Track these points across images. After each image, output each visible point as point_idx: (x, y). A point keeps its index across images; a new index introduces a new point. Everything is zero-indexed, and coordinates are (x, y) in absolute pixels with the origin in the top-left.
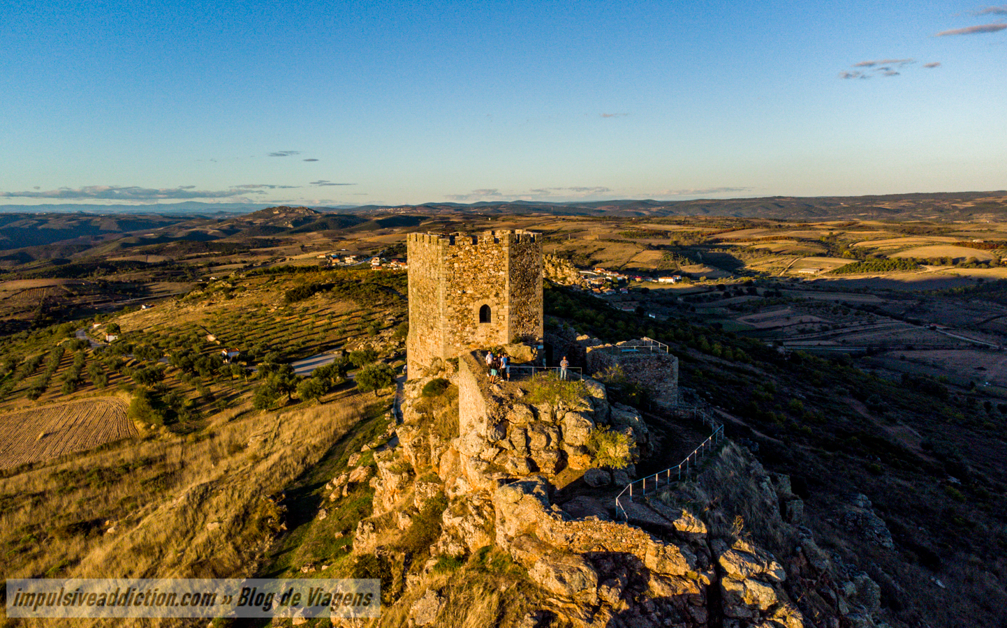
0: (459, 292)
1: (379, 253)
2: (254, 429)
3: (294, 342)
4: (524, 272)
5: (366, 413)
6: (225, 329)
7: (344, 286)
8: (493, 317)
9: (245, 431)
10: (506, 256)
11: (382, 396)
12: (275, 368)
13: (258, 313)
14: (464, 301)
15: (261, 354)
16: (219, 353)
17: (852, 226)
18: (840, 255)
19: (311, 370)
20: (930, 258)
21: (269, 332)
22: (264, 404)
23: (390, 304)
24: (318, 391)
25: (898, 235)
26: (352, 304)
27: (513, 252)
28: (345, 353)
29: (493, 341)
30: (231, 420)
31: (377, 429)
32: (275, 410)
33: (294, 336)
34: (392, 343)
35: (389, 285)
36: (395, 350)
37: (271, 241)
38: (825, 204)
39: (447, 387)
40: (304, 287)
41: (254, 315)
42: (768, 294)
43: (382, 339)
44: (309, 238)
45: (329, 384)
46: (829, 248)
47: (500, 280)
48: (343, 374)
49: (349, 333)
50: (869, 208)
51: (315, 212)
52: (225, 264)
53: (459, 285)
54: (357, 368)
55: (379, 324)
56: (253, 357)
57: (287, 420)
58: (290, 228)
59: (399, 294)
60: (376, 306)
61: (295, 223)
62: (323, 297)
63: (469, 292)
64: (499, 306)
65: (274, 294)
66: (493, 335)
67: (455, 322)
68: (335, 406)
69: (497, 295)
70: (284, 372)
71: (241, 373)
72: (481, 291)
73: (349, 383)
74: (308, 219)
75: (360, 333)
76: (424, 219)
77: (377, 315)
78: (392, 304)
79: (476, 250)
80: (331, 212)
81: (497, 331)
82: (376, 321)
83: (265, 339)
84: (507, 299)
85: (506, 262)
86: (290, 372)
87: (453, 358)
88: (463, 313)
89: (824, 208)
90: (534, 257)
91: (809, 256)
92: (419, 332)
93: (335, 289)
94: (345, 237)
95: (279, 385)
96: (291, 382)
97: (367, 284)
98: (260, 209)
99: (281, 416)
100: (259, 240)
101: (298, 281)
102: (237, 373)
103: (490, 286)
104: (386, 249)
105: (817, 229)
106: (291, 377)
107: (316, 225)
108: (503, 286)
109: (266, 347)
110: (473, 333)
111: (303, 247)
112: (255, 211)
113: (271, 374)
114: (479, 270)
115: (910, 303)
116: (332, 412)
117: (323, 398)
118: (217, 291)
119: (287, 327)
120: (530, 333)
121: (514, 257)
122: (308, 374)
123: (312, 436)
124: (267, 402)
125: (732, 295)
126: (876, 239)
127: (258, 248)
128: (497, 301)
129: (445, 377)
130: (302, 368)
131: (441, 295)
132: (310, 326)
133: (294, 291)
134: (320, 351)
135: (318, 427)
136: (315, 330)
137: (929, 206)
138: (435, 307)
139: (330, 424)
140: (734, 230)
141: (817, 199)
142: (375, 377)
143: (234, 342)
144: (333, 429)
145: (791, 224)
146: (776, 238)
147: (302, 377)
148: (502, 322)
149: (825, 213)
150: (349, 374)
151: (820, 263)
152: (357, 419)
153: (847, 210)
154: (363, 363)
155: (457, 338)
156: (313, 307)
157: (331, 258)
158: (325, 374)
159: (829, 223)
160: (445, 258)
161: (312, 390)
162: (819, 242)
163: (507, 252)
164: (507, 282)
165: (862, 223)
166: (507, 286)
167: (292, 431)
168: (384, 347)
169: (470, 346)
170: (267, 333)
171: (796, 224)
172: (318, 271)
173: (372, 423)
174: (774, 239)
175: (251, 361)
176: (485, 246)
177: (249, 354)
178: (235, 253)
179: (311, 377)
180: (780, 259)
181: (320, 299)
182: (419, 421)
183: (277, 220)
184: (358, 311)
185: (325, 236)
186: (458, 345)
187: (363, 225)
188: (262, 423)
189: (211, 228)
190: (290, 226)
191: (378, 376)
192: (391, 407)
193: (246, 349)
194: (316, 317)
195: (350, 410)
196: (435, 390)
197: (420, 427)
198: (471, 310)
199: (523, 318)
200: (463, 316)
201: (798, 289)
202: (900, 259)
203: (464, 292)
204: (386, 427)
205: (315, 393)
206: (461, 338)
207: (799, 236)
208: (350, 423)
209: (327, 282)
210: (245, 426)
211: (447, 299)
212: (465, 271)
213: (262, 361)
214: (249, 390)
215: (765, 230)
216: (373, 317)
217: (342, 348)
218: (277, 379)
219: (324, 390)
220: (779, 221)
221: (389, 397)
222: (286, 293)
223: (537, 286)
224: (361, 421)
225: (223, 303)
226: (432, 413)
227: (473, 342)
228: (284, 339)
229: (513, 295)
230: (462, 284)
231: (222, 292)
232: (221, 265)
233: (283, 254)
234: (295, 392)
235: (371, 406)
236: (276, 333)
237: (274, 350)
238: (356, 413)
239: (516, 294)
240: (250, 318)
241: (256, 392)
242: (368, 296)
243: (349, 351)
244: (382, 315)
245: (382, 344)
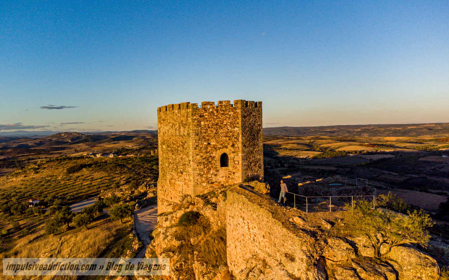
0: (205, 143)
1: (113, 152)
2: (44, 248)
3: (71, 194)
4: (251, 129)
5: (117, 235)
6: (32, 189)
7: (98, 165)
8: (230, 163)
9: (39, 249)
10: (240, 116)
11: (125, 223)
12: (59, 209)
13: (52, 180)
14: (208, 150)
15: (52, 201)
16: (27, 202)
17: (317, 138)
18: (314, 150)
19: (82, 209)
20: (351, 151)
21: (57, 189)
22: (52, 231)
23: (123, 173)
24: (86, 221)
25: (337, 142)
26: (103, 174)
27: (244, 113)
28: (100, 198)
29: (230, 181)
30: (30, 242)
31: (126, 245)
32: (59, 234)
33: (71, 191)
34: (127, 192)
35: (122, 163)
36: (129, 196)
37: (60, 148)
38: (304, 130)
39: (198, 218)
40: (77, 166)
41: (49, 181)
42: (289, 167)
43: (121, 190)
44: (79, 146)
45: (92, 217)
46: (310, 147)
47: (235, 134)
48: (100, 210)
49: (102, 188)
50: (322, 131)
51: (82, 134)
52: (36, 159)
53: (205, 138)
54: (108, 206)
55: (118, 183)
56: (47, 203)
57: (66, 241)
58: (70, 142)
59: (127, 167)
60: (116, 174)
61: (72, 140)
62: (87, 170)
63: (212, 143)
64: (235, 154)
65: (61, 170)
66: (231, 176)
67: (202, 167)
68: (97, 230)
69: (233, 146)
70: (65, 211)
71: (39, 212)
72: (221, 143)
73: (105, 216)
74: (78, 138)
75: (108, 187)
76: (133, 137)
77: (117, 178)
78: (124, 172)
79: (217, 112)
80: (89, 135)
81: (234, 173)
82: (117, 181)
83: (54, 193)
84: (240, 149)
85: (239, 121)
86: (69, 210)
87: (201, 194)
88: (208, 160)
89: (304, 131)
90: (257, 118)
91: (303, 151)
92: (169, 177)
93: (93, 166)
94: (96, 145)
95: (62, 218)
96: (69, 217)
97: (110, 163)
98: (55, 133)
99: (63, 238)
100: (54, 148)
101: (74, 163)
102: (36, 213)
103: (228, 139)
104: (116, 150)
105: (303, 140)
106: (69, 214)
107: (83, 140)
108: (237, 139)
109: (54, 197)
110: (216, 175)
111: (76, 150)
112: (52, 134)
113: (57, 212)
114: (220, 126)
115: (347, 169)
116: (95, 235)
117: (89, 226)
118: (30, 169)
119: (67, 186)
120: (256, 174)
121: (245, 117)
122: (80, 211)
123: (83, 252)
124: (54, 230)
125: (274, 167)
126: (329, 143)
127: (53, 151)
128: (233, 150)
129: (195, 210)
130: (76, 208)
131: (191, 146)
132: (80, 185)
133: (72, 168)
134: (86, 198)
135: (87, 245)
136: (83, 187)
137: (345, 130)
138: (184, 156)
139: (95, 243)
140: (270, 140)
141: (301, 127)
142: (121, 211)
143: (37, 195)
144: (97, 247)
145: (293, 138)
146: (288, 143)
147: (76, 213)
148: (237, 166)
149: (305, 133)
150: (105, 210)
151: (308, 154)
152: (112, 239)
153: (314, 132)
154: (112, 204)
155: (204, 179)
156: (82, 176)
157: (90, 155)
158: (90, 211)
159: (308, 137)
160: (194, 117)
161: (82, 221)
162: (306, 145)
163: (240, 113)
164: (241, 136)
165: (321, 137)
166: (240, 139)
167: (69, 249)
168: (123, 194)
169: (214, 185)
170: (56, 190)
171: (295, 138)
172: (83, 158)
173: (122, 241)
174: (287, 144)
175: (46, 205)
176: (224, 109)
177: (45, 201)
178: (42, 154)
179: (82, 213)
180: (291, 152)
181: (85, 171)
182: (178, 247)
183: (63, 138)
184: (106, 177)
185: (86, 145)
186: (204, 184)
187: (105, 140)
188: (50, 243)
189: (30, 143)
190: (70, 141)
191: (123, 211)
192: (132, 229)
193: (43, 199)
194: (83, 180)
195: (107, 233)
196: (190, 220)
197: (180, 253)
198: (214, 157)
199: (251, 163)
200: (207, 162)
201: (301, 165)
202: (339, 151)
203: (209, 144)
204: (131, 244)
205: (84, 223)
206: (207, 179)
207: (298, 142)
208: (108, 241)
209: (89, 163)
210: (39, 246)
211: (196, 149)
212: (209, 127)
213: (51, 205)
214: (43, 223)
215: (283, 140)
216: (114, 179)
217: (98, 196)
218: (61, 215)
219: (89, 221)
220: (287, 136)
221: (130, 223)
222: (67, 169)
223: (260, 139)
224: (114, 240)
225: (32, 176)
226: (189, 241)
227: (216, 182)
228: (65, 192)
229: (244, 146)
230: (207, 138)
231: (32, 170)
232: (34, 159)
233: (66, 153)
234: (72, 222)
235: (119, 230)
236: (61, 189)
237: (59, 199)
238: (111, 234)
239: (247, 145)
240: (47, 182)
241: (47, 224)
242: (111, 169)
243: (102, 197)
244: (119, 178)
245: (122, 193)
